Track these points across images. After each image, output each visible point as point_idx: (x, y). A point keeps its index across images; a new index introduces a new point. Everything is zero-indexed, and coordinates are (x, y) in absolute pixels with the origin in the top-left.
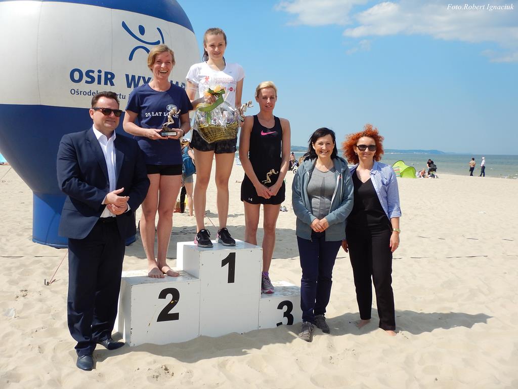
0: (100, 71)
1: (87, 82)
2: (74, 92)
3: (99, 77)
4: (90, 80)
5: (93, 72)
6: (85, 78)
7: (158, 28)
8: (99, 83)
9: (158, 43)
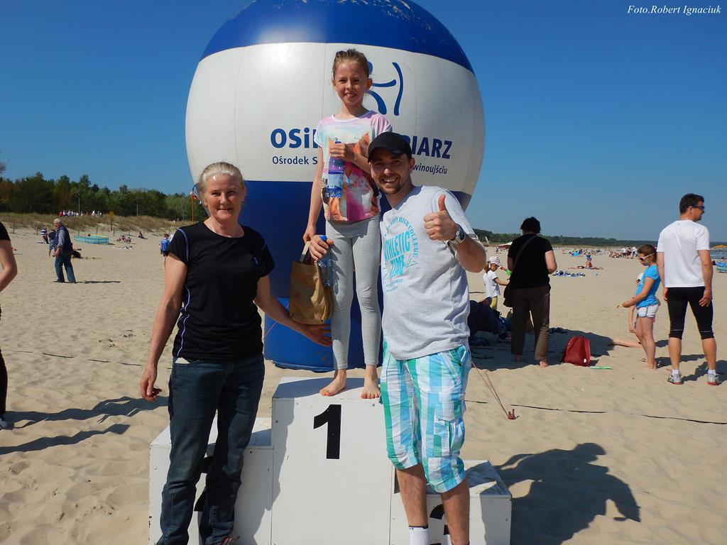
0: (307, 130)
1: (291, 146)
2: (277, 160)
3: (307, 137)
4: (294, 142)
5: (298, 131)
6: (289, 141)
7: (394, 64)
8: (307, 146)
9: (393, 83)
